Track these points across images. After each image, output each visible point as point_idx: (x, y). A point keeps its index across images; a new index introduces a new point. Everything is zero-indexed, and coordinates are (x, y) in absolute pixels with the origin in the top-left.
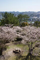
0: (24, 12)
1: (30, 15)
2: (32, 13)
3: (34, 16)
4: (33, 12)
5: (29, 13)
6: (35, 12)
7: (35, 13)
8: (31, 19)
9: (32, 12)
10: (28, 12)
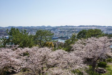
0: (58, 27)
1: (68, 31)
2: (71, 28)
3: (73, 32)
4: (72, 26)
5: (66, 28)
6: (75, 26)
7: (74, 28)
8: (68, 36)
9: (70, 26)
10: (64, 27)
